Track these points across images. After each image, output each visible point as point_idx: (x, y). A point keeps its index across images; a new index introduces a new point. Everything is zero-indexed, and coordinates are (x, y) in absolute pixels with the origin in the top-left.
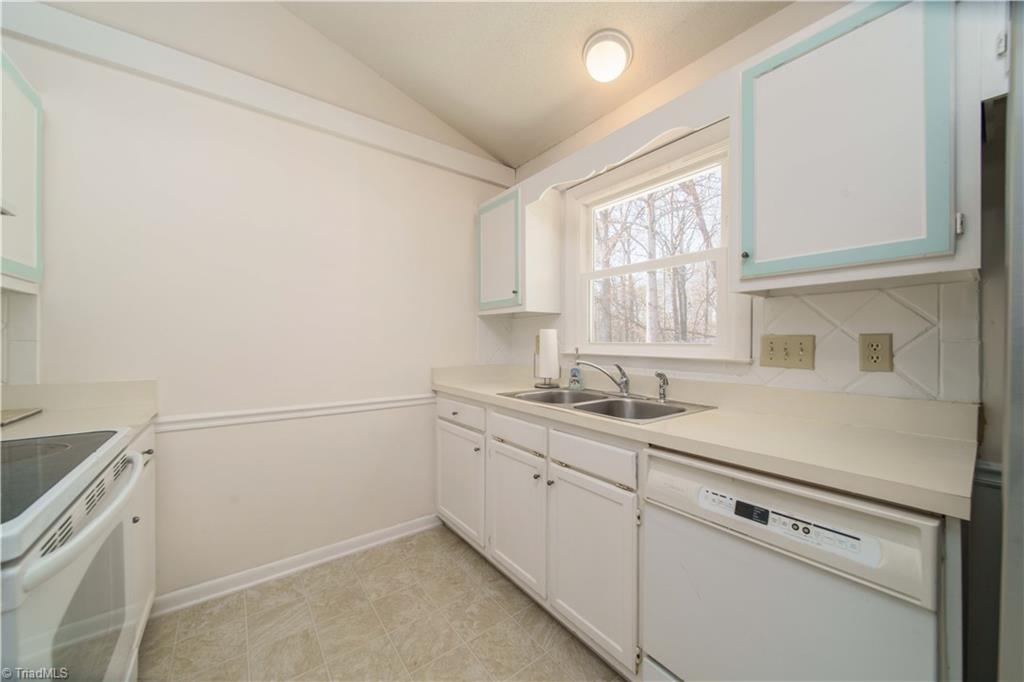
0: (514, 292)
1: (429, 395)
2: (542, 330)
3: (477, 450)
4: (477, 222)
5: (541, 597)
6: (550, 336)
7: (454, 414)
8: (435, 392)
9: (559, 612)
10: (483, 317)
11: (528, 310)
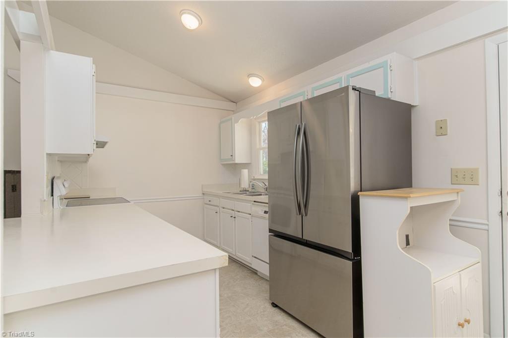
0: (232, 156)
1: (201, 195)
2: (242, 170)
3: (216, 212)
4: (220, 127)
5: (233, 254)
6: (245, 172)
7: (210, 201)
8: (203, 194)
9: (240, 258)
10: (223, 165)
11: (236, 162)
